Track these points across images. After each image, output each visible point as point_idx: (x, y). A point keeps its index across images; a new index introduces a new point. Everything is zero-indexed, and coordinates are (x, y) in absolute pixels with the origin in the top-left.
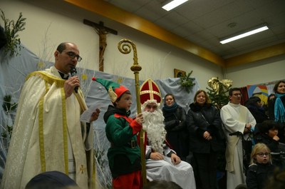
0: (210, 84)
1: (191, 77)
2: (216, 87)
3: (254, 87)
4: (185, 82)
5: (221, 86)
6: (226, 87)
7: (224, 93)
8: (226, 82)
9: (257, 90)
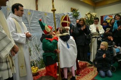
0: (86, 15)
1: (78, 12)
2: (89, 16)
3: (107, 16)
4: (75, 14)
5: (91, 16)
6: (93, 16)
7: (92, 19)
8: (94, 14)
9: (108, 17)
